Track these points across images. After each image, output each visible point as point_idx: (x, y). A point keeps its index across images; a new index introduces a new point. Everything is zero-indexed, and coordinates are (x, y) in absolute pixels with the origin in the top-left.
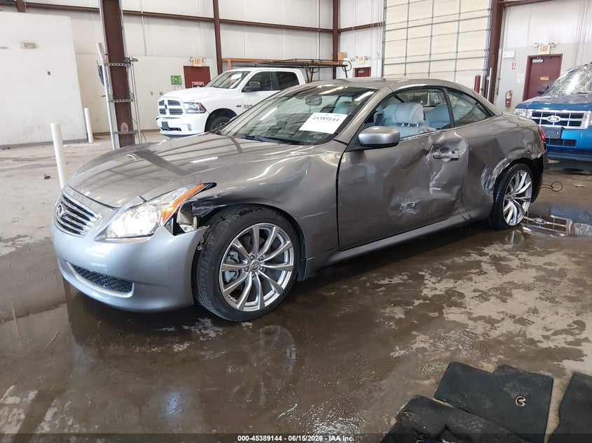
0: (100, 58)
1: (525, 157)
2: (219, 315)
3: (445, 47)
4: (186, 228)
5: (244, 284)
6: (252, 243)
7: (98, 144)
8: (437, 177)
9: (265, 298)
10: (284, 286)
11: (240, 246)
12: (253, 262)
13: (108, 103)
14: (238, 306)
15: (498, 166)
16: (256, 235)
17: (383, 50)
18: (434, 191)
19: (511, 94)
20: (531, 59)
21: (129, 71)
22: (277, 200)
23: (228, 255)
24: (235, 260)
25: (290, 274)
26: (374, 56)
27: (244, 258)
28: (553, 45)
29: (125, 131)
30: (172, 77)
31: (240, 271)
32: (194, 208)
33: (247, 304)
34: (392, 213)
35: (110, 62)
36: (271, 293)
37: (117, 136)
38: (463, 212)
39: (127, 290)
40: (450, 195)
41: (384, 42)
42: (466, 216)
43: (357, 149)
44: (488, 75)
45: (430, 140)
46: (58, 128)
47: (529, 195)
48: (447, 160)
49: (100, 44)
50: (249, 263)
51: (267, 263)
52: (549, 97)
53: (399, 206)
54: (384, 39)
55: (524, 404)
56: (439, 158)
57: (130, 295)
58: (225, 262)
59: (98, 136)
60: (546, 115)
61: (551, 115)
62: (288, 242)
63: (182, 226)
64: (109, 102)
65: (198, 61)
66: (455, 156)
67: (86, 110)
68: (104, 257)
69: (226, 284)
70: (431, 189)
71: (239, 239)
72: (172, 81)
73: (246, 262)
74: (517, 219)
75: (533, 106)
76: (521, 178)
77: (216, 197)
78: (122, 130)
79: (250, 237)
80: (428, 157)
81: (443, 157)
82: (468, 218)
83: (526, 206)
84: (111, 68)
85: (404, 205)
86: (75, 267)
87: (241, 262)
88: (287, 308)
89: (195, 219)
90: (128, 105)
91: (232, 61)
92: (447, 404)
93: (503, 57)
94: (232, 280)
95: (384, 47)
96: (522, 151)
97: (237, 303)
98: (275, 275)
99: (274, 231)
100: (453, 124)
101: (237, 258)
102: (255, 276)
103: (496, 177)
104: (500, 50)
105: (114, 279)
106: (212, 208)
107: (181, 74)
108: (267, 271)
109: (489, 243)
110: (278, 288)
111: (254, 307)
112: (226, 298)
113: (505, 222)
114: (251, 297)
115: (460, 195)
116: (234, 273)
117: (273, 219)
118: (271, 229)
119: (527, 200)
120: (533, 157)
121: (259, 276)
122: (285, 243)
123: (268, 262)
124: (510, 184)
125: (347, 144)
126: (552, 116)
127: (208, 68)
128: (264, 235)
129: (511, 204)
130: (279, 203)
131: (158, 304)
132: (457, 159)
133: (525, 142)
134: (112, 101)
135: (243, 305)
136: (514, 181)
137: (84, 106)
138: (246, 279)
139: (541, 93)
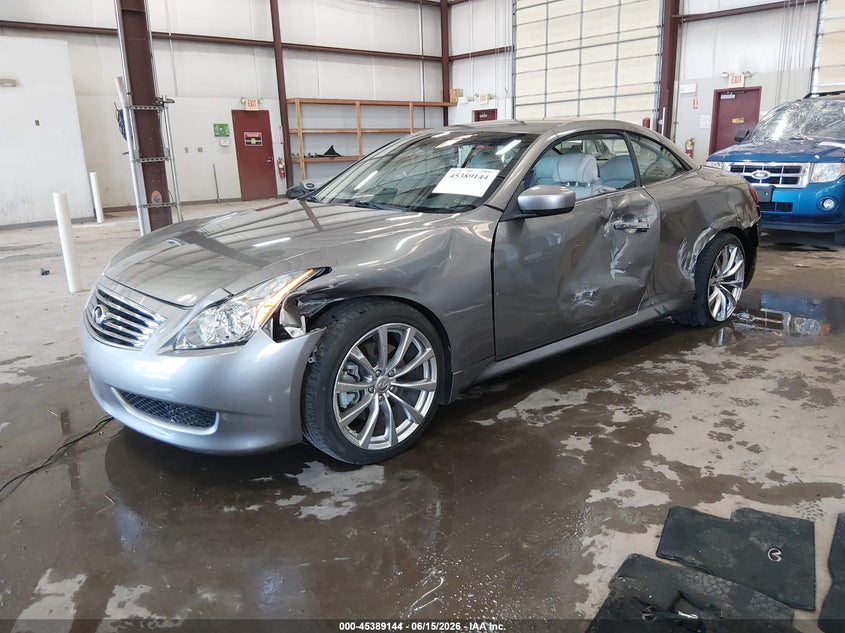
0: (121, 99)
1: (735, 225)
2: (335, 456)
3: (599, 79)
4: (293, 332)
5: (368, 411)
6: (377, 352)
7: (111, 224)
8: (619, 255)
9: (398, 429)
10: (424, 413)
11: (360, 357)
12: (380, 378)
13: (132, 164)
14: (361, 443)
15: (699, 239)
16: (383, 340)
17: (514, 86)
18: (616, 274)
19: (693, 144)
20: (718, 94)
21: (162, 116)
22: (413, 289)
23: (345, 370)
24: (354, 377)
25: (432, 395)
26: (501, 93)
27: (367, 374)
28: (749, 75)
29: (157, 203)
30: (215, 125)
31: (362, 392)
32: (300, 304)
33: (373, 439)
34: (564, 307)
35: (134, 104)
36: (406, 423)
37: (146, 211)
38: (656, 304)
39: (208, 423)
40: (636, 280)
41: (514, 74)
42: (660, 309)
43: (516, 217)
44: (660, 117)
45: (609, 204)
46: (64, 200)
47: (740, 279)
48: (632, 231)
49: (120, 79)
50: (374, 380)
51: (399, 380)
52: (751, 145)
53: (573, 296)
54: (514, 68)
55: (780, 559)
56: (622, 228)
57: (212, 430)
58: (341, 380)
59: (110, 212)
60: (749, 169)
61: (756, 170)
62: (429, 350)
63: (288, 329)
64: (134, 162)
65: (252, 103)
66: (643, 226)
67: (92, 175)
68: (168, 378)
69: (342, 410)
70: (613, 272)
71: (359, 346)
72: (215, 132)
73: (370, 379)
74: (726, 312)
75: (730, 158)
76: (729, 255)
77: (332, 287)
78: (153, 202)
79: (374, 344)
80: (607, 227)
81: (627, 228)
82: (662, 312)
83: (737, 294)
84: (136, 112)
85: (579, 294)
86: (124, 394)
87: (362, 380)
88: (429, 444)
89: (303, 319)
90: (161, 165)
91: (301, 103)
92: (675, 564)
93: (681, 92)
94: (351, 406)
95: (514, 79)
96: (730, 218)
97: (359, 438)
98: (411, 396)
99: (409, 335)
100: (639, 181)
101: (357, 374)
102: (383, 398)
103: (697, 254)
104: (676, 82)
105: (188, 408)
106: (324, 303)
107: (229, 121)
108: (400, 391)
109: (691, 345)
110: (416, 416)
111: (383, 442)
112: (344, 432)
113: (711, 317)
114: (378, 430)
115: (651, 280)
116: (353, 396)
117: (407, 317)
118: (404, 331)
119: (739, 285)
120: (744, 225)
121: (388, 399)
122: (424, 351)
123: (401, 379)
124: (716, 264)
125: (502, 211)
126: (758, 171)
127: (266, 113)
128: (394, 340)
129: (717, 292)
130: (416, 294)
131: (250, 443)
132: (645, 230)
133: (732, 205)
134: (138, 161)
135: (367, 441)
136: (721, 258)
137: (90, 168)
138: (370, 403)
139: (739, 141)
